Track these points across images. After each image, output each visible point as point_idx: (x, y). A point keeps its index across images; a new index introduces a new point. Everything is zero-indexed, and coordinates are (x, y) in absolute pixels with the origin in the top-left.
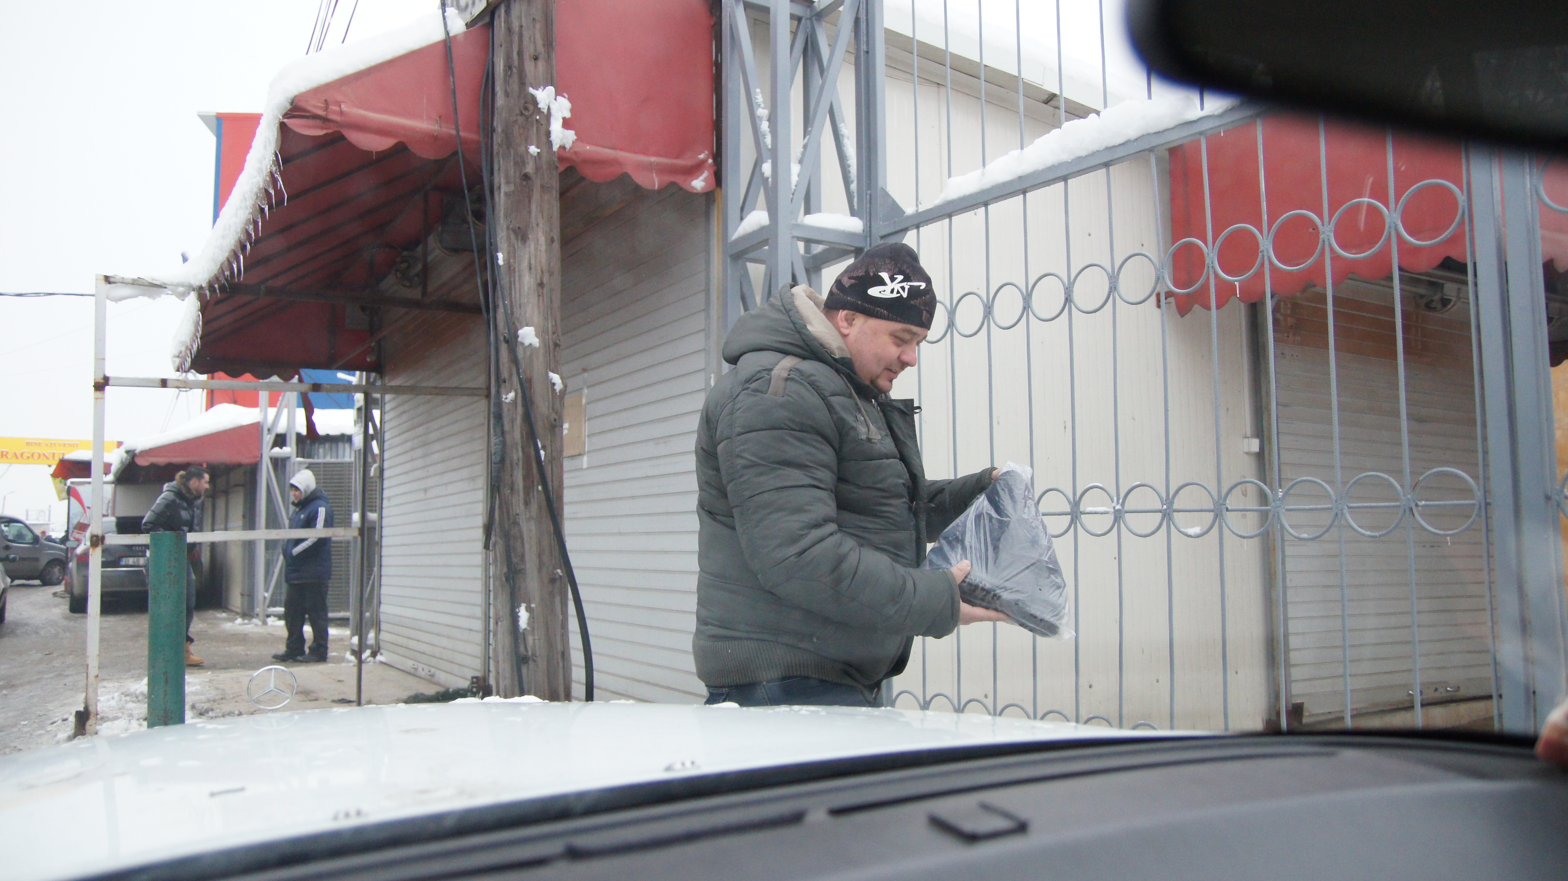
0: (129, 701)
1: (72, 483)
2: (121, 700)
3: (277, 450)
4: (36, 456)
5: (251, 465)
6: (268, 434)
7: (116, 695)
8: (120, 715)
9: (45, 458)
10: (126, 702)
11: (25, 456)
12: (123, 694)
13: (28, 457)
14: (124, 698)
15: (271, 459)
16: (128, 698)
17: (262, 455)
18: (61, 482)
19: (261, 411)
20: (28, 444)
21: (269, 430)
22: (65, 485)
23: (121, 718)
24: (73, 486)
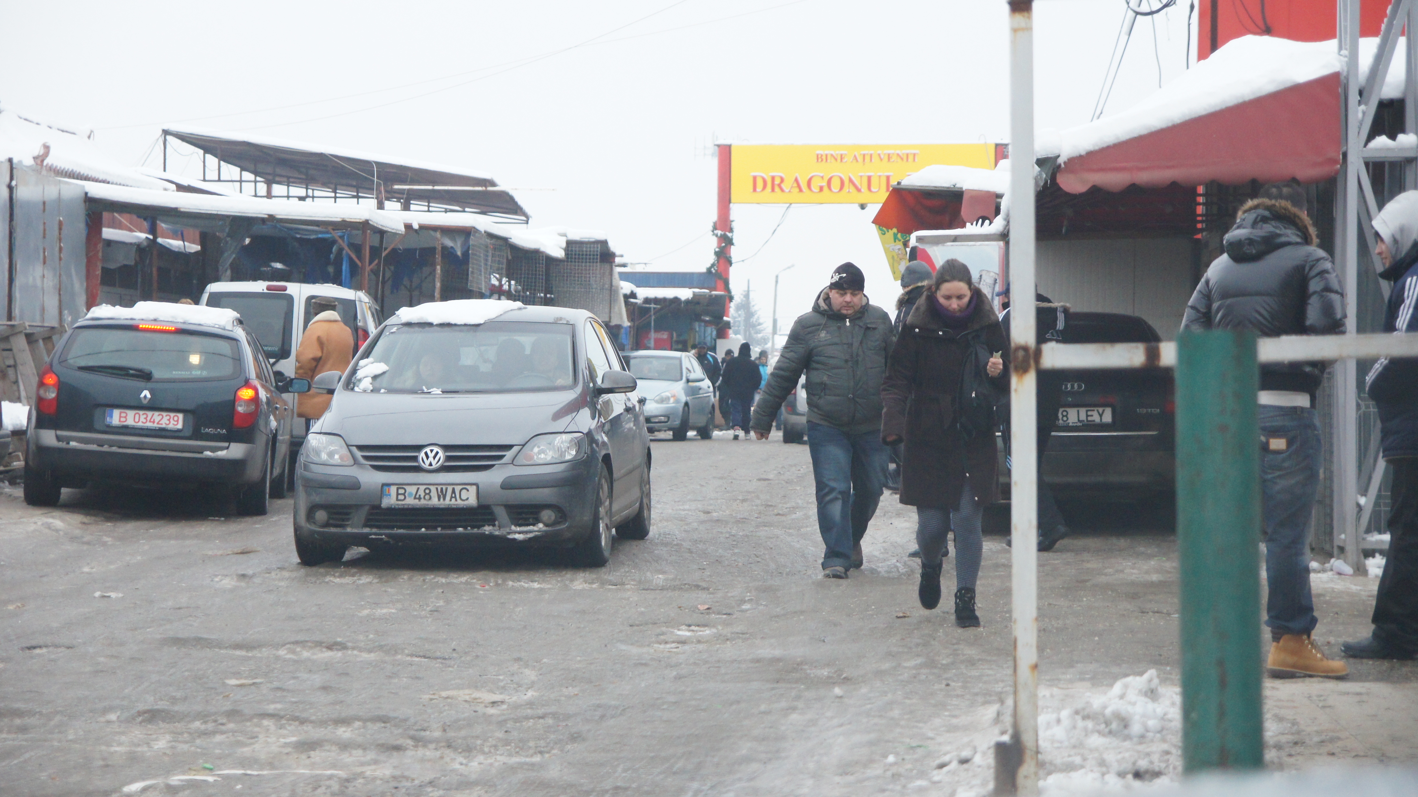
0: (1093, 732)
1: (919, 239)
2: (1074, 727)
3: (1382, 141)
4: (836, 184)
5: (1316, 182)
6: (1360, 103)
7: (1065, 714)
8: (1078, 760)
9: (852, 189)
10: (1087, 733)
11: (815, 185)
12: (1077, 712)
13: (821, 189)
14: (1080, 724)
15: (1367, 164)
16: (1090, 724)
17: (1345, 155)
18: (895, 238)
19: (1340, 48)
20: (819, 158)
21: (1361, 93)
22: (906, 244)
23: (1082, 767)
24: (920, 246)
